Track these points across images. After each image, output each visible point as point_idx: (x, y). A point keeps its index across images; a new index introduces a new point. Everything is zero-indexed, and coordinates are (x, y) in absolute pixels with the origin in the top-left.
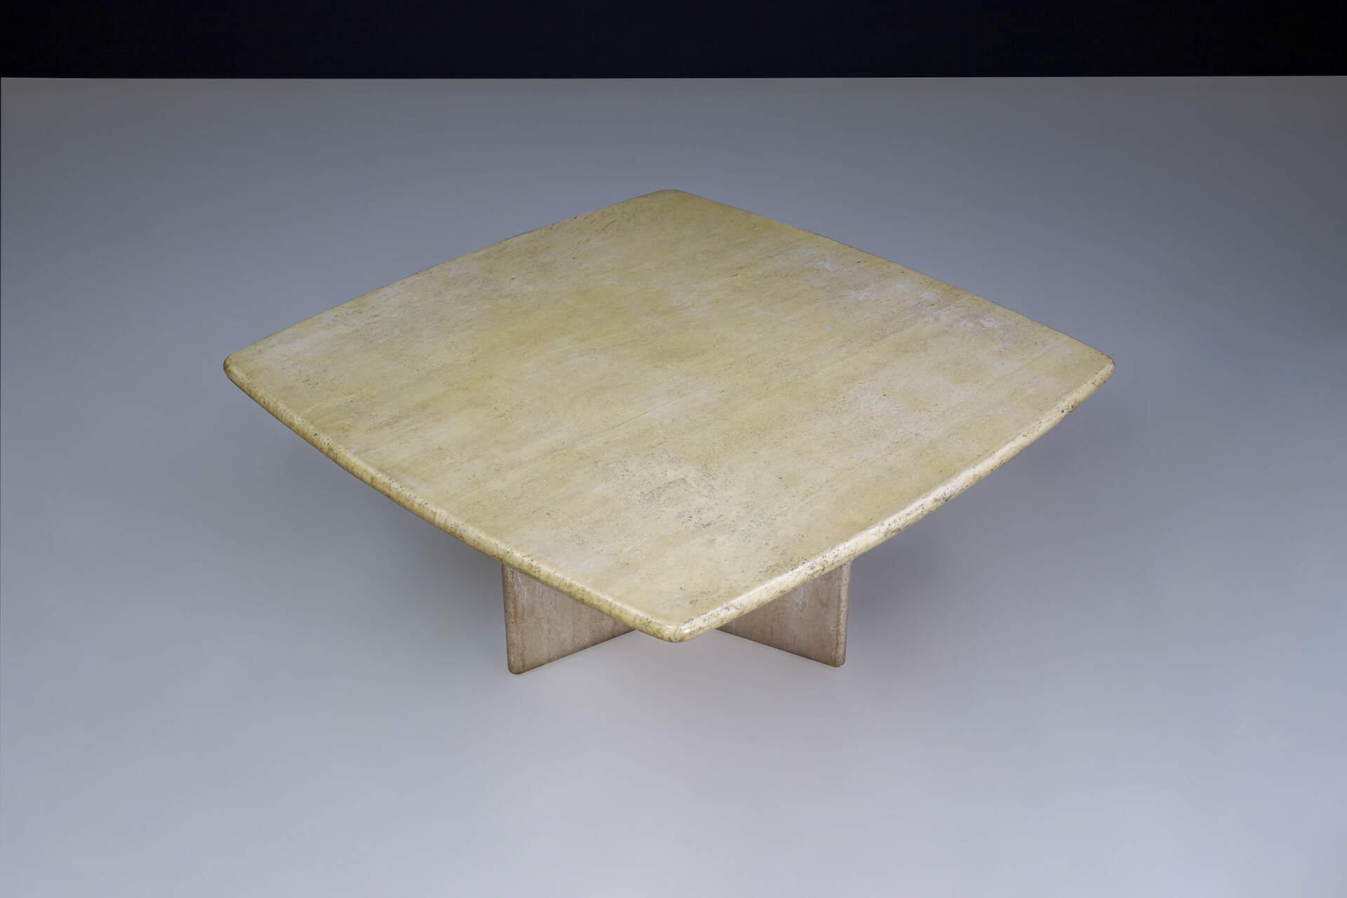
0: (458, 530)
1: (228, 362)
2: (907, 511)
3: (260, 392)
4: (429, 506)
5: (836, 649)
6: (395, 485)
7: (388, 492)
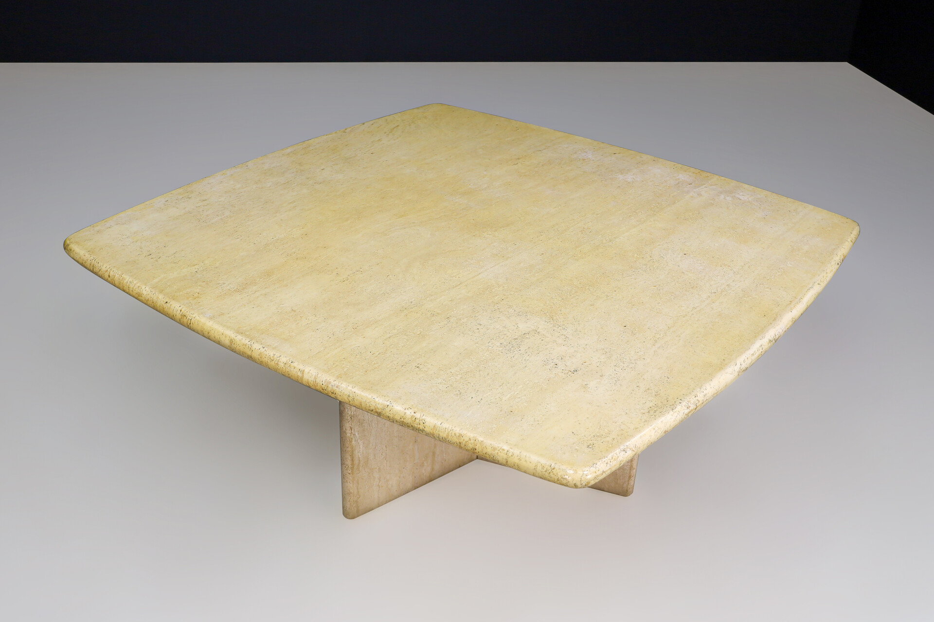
0: (330, 386)
1: (68, 242)
2: (751, 351)
3: (104, 267)
4: (295, 364)
5: (628, 481)
6: (256, 346)
7: (249, 353)
